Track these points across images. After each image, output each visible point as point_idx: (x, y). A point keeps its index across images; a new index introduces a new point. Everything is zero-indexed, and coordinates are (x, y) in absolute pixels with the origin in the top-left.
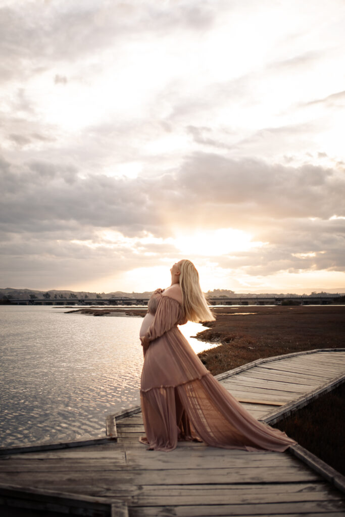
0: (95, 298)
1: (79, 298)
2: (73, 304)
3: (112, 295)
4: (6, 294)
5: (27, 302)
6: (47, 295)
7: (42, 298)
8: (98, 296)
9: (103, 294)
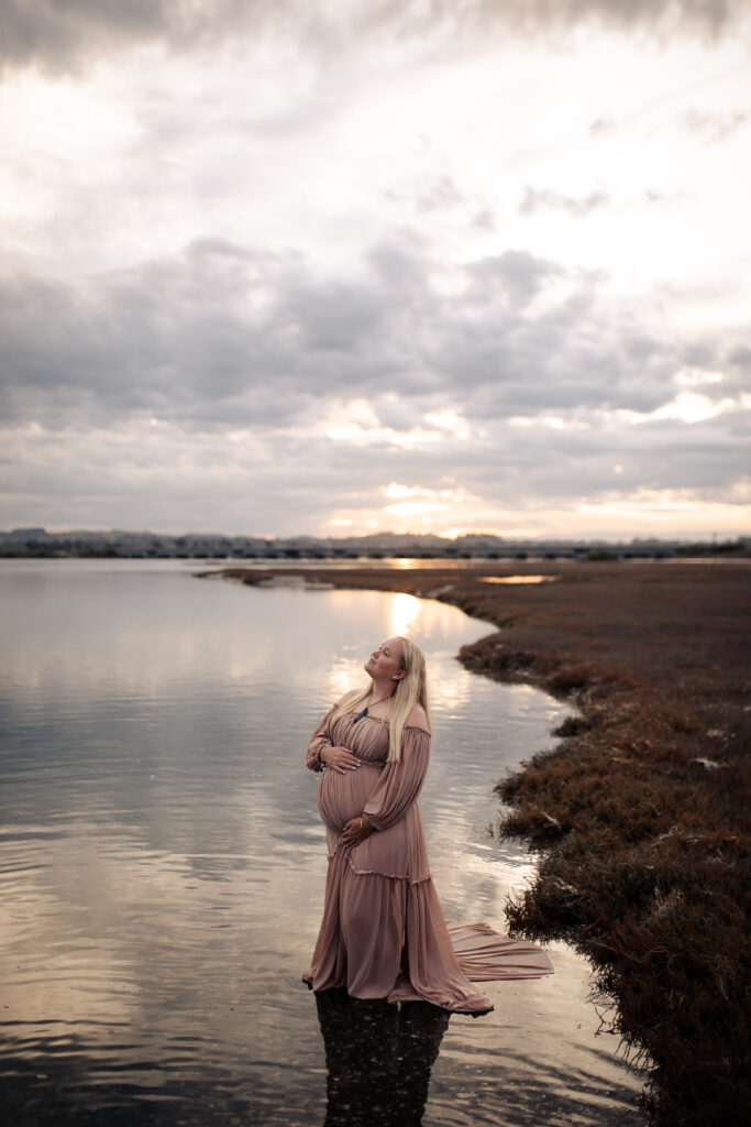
0: (262, 546)
1: (236, 547)
2: (223, 556)
3: (293, 542)
4: (112, 540)
5: (145, 554)
6: (181, 542)
7: (172, 547)
8: (269, 543)
9: (278, 541)
